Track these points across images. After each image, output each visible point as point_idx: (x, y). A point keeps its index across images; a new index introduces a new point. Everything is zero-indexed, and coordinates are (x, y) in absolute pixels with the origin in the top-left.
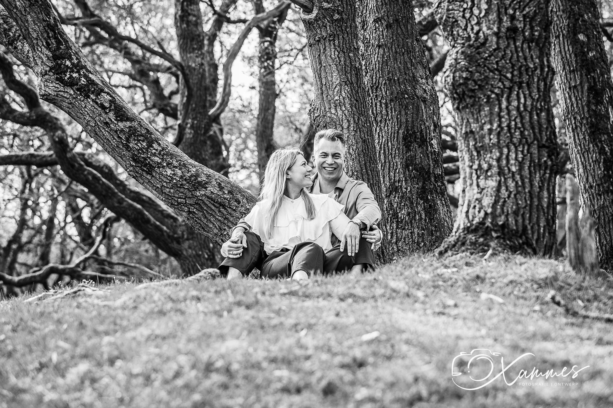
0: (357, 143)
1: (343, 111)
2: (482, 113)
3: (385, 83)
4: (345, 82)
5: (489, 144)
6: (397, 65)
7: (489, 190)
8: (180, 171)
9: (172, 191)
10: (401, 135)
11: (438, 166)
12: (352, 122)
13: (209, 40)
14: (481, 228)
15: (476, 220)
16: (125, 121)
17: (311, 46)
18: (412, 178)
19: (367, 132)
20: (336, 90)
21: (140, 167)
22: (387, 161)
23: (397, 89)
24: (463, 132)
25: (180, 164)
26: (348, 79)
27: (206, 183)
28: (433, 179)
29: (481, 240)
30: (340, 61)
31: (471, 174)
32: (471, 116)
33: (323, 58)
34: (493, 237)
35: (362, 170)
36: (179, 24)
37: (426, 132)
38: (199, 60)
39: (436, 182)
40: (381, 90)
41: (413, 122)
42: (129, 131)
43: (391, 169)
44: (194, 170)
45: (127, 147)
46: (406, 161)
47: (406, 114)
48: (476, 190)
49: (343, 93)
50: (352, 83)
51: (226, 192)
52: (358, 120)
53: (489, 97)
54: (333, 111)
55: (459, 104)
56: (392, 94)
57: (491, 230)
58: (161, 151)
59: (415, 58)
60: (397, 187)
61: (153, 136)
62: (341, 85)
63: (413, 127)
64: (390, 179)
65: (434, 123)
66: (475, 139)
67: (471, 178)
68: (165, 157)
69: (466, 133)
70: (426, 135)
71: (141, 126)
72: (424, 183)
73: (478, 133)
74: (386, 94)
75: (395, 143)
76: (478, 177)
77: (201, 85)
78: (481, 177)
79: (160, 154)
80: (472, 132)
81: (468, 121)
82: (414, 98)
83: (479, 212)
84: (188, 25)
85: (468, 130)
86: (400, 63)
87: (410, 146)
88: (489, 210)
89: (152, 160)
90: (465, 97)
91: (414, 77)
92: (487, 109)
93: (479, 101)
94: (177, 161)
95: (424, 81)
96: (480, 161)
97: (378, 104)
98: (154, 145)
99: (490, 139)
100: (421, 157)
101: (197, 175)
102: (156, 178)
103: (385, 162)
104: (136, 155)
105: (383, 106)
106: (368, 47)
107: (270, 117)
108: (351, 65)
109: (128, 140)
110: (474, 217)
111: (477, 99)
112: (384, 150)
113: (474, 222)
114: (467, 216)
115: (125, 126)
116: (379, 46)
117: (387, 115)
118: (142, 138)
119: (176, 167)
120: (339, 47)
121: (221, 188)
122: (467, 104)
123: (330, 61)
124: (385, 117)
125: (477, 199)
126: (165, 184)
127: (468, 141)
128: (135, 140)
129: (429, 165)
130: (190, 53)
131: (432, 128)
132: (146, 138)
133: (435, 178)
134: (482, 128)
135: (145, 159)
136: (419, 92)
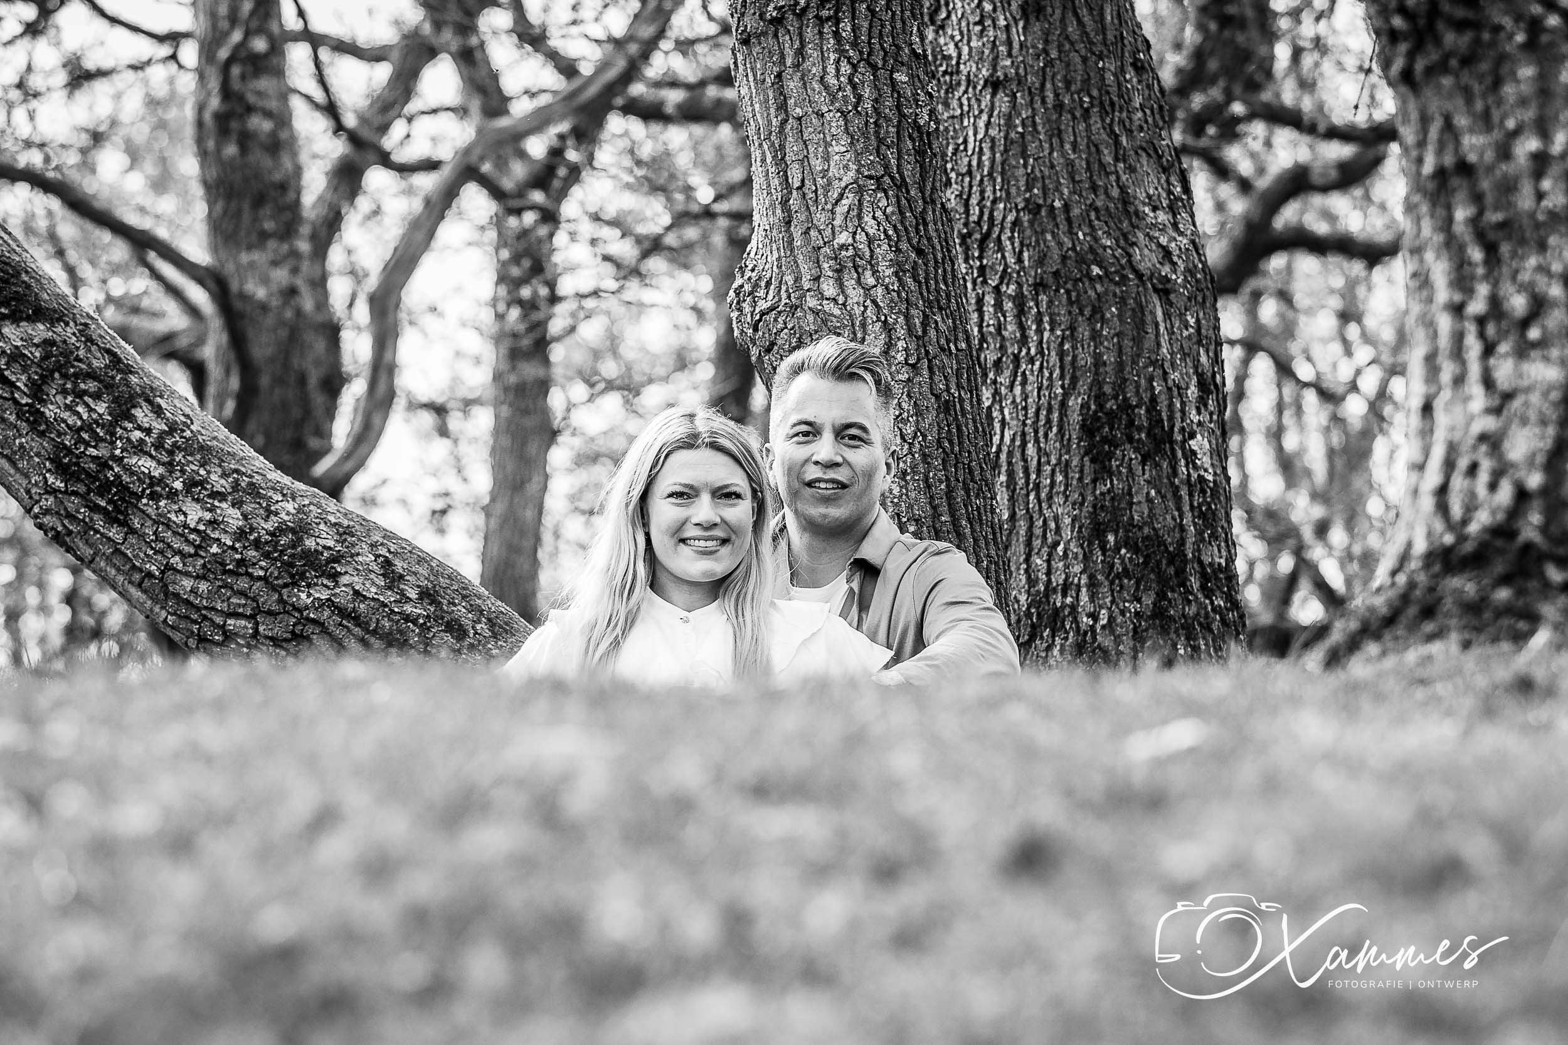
0: (919, 413)
1: (867, 290)
2: (1509, 90)
3: (1016, 223)
4: (878, 180)
5: (1532, 215)
6: (1063, 154)
7: (1535, 398)
8: (236, 513)
9: (203, 586)
10: (1075, 417)
11: (1214, 536)
12: (901, 332)
13: (313, 237)
14: (1501, 552)
15: (1482, 519)
16: (28, 319)
17: (745, 42)
18: (1116, 578)
19: (958, 375)
20: (841, 209)
21: (84, 497)
22: (1021, 513)
23: (1060, 244)
24: (1428, 168)
25: (236, 486)
26: (886, 167)
27: (337, 559)
28: (1194, 583)
29: (1503, 594)
30: (859, 98)
31: (1458, 338)
32: (1460, 102)
33: (792, 85)
34: (1547, 585)
35: (936, 515)
36: (211, 144)
37: (1171, 406)
39: (1208, 593)
40: (1001, 248)
41: (1120, 366)
42: (46, 357)
43: (1037, 543)
44: (290, 506)
45: (35, 420)
46: (1094, 515)
47: (1095, 336)
48: (1478, 399)
49: (868, 219)
50: (902, 185)
51: (413, 594)
52: (925, 324)
53: (1535, 26)
54: (829, 288)
55: (1411, 56)
56: (1041, 261)
57: (1543, 557)
58: (162, 435)
59: (1129, 132)
60: (1057, 611)
61: (134, 379)
62: (860, 190)
63: (1121, 385)
64: (1032, 582)
65: (1200, 376)
66: (1477, 198)
67: (1458, 351)
68: (179, 457)
69: (1441, 174)
70: (1171, 418)
71: (90, 340)
72: (1161, 595)
73: (1490, 169)
74: (1020, 260)
75: (1052, 445)
76: (1489, 350)
78: (1504, 348)
79: (159, 445)
80: (1464, 168)
81: (1448, 125)
82: (1124, 278)
83: (1493, 486)
85: (1449, 160)
86: (1075, 145)
87: (1110, 456)
88: (1535, 480)
89: (128, 469)
90: (1441, 26)
91: (1126, 200)
92: (1527, 72)
93: (1493, 44)
94: (224, 475)
95: (1162, 217)
96: (1495, 285)
97: (990, 300)
98: (138, 413)
99: (1540, 196)
100: (1149, 500)
101: (300, 529)
102: (142, 536)
103: (1013, 517)
104: (69, 451)
105: (1008, 305)
106: (951, 88)
108: (902, 115)
109: (37, 391)
110: (1470, 508)
111: (1486, 36)
112: (1011, 474)
113: (1473, 528)
114: (1442, 507)
115: (28, 340)
116: (994, 84)
117: (1024, 340)
118: (91, 386)
119: (221, 496)
120: (855, 45)
121: (393, 579)
122: (1447, 57)
123: (821, 99)
124: (1013, 349)
125: (1483, 438)
126: (176, 560)
127: (1449, 208)
128: (64, 392)
129: (1182, 529)
131: (1193, 392)
132: (109, 387)
133: (1204, 577)
134: (1505, 153)
135: (103, 464)
136: (1146, 258)
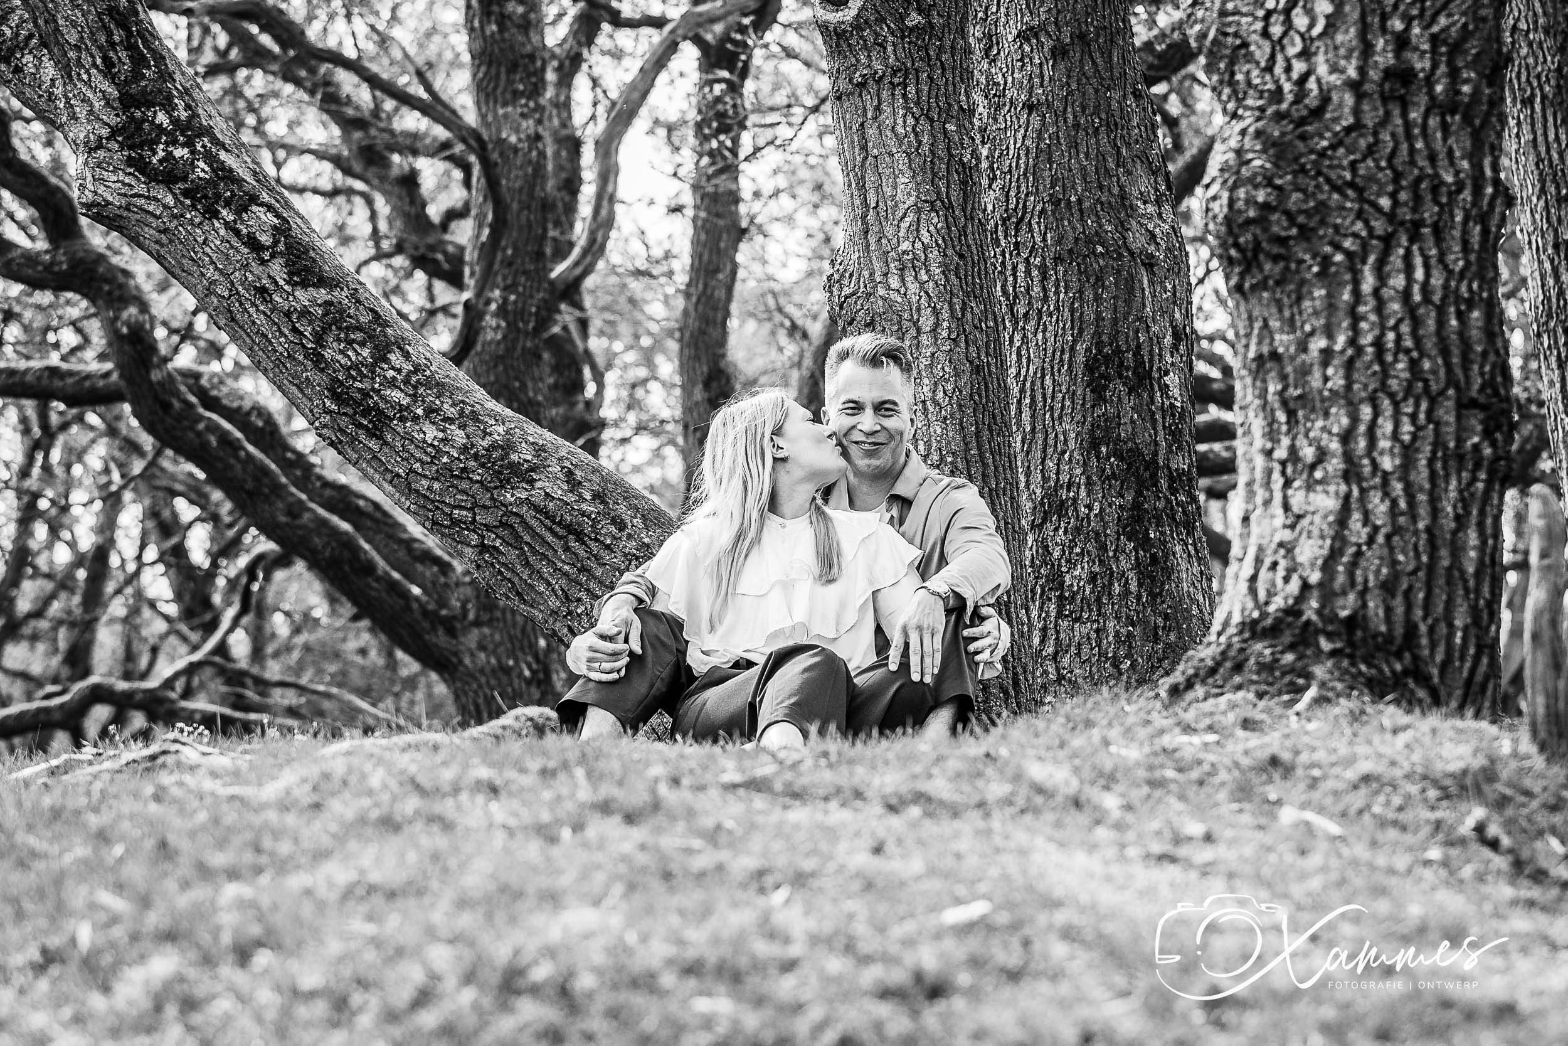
0: (957, 375)
1: (922, 284)
2: (1307, 304)
3: (1043, 211)
4: (932, 203)
5: (1320, 392)
6: (1079, 162)
7: (1317, 519)
8: (461, 433)
9: (437, 486)
10: (1080, 359)
11: (1180, 448)
12: (945, 315)
13: (559, 69)
14: (1289, 625)
15: (1278, 603)
16: (314, 285)
17: (839, 98)
18: (1106, 479)
19: (987, 345)
20: (904, 225)
21: (352, 417)
22: (1039, 427)
23: (1074, 229)
24: (1251, 354)
25: (462, 413)
26: (938, 194)
27: (533, 469)
28: (1164, 483)
29: (1289, 658)
30: (920, 143)
31: (1269, 472)
32: (1274, 310)
33: (872, 132)
34: (1320, 651)
35: (967, 450)
36: (476, 24)
37: (1151, 352)
38: (528, 125)
39: (1174, 491)
40: (1031, 230)
41: (1115, 321)
42: (324, 315)
43: (1050, 451)
44: (501, 429)
45: (317, 360)
46: (1092, 432)
47: (1097, 298)
48: (1280, 518)
49: (924, 232)
50: (950, 207)
51: (588, 496)
52: (963, 309)
53: (1326, 261)
54: (894, 282)
55: (1242, 276)
56: (1059, 241)
57: (1318, 632)
58: (409, 374)
59: (1128, 145)
60: (1062, 502)
61: (390, 331)
62: (919, 211)
63: (1114, 337)
64: (1045, 479)
65: (1174, 328)
66: (1284, 377)
67: (1267, 484)
68: (421, 391)
69: (1259, 358)
70: (1151, 361)
71: (358, 301)
72: (1139, 493)
73: (1292, 359)
74: (1044, 240)
75: (1064, 379)
76: (1287, 484)
77: (531, 196)
78: (1296, 484)
79: (406, 382)
80: (1275, 356)
81: (1266, 325)
82: (1120, 255)
83: (1287, 579)
84: (502, 28)
85: (1265, 350)
86: (1087, 155)
87: (1105, 387)
88: (1315, 577)
89: (383, 398)
90: (1262, 257)
91: (1123, 196)
92: (1320, 292)
93: (1298, 271)
94: (453, 405)
95: (1150, 209)
96: (1294, 439)
97: (1022, 267)
98: (392, 357)
99: (1326, 379)
100: (1133, 422)
101: (508, 446)
102: (393, 448)
103: (1033, 429)
104: (341, 384)
105: (1034, 273)
106: (999, 107)
107: (720, 293)
108: (951, 155)
109: (319, 339)
110: (1270, 594)
111: (1293, 266)
112: (1033, 398)
113: (1271, 609)
114: (1253, 591)
115: (313, 301)
116: (1030, 107)
117: (1046, 299)
118: (359, 336)
119: (450, 420)
120: (918, 103)
121: (574, 484)
122: (1266, 279)
123: (892, 143)
124: (1037, 305)
125: (1281, 545)
126: (417, 466)
127: (1264, 381)
128: (339, 340)
129: (1156, 444)
130: (505, 104)
131: (1168, 340)
132: (372, 337)
133: (1171, 480)
134: (1303, 347)
135: (366, 394)
136: (1137, 240)
